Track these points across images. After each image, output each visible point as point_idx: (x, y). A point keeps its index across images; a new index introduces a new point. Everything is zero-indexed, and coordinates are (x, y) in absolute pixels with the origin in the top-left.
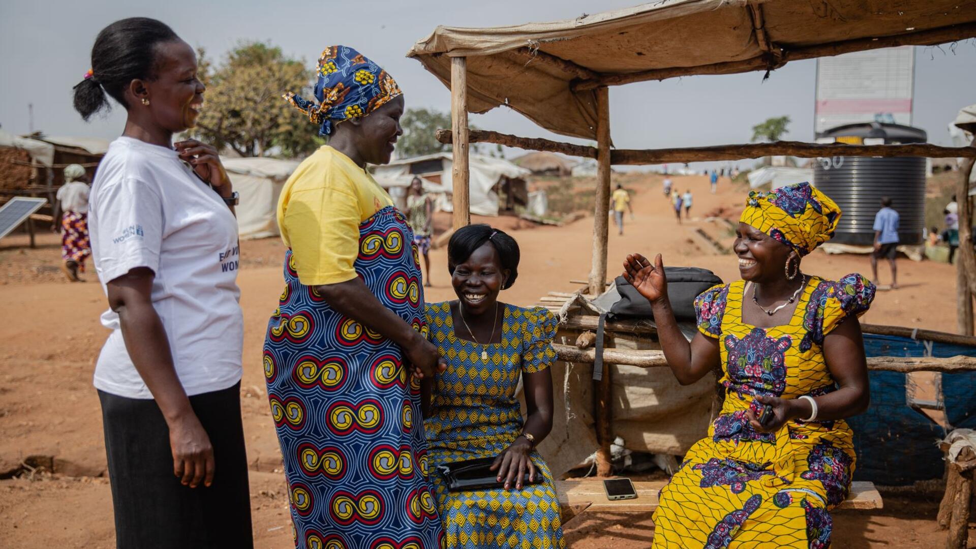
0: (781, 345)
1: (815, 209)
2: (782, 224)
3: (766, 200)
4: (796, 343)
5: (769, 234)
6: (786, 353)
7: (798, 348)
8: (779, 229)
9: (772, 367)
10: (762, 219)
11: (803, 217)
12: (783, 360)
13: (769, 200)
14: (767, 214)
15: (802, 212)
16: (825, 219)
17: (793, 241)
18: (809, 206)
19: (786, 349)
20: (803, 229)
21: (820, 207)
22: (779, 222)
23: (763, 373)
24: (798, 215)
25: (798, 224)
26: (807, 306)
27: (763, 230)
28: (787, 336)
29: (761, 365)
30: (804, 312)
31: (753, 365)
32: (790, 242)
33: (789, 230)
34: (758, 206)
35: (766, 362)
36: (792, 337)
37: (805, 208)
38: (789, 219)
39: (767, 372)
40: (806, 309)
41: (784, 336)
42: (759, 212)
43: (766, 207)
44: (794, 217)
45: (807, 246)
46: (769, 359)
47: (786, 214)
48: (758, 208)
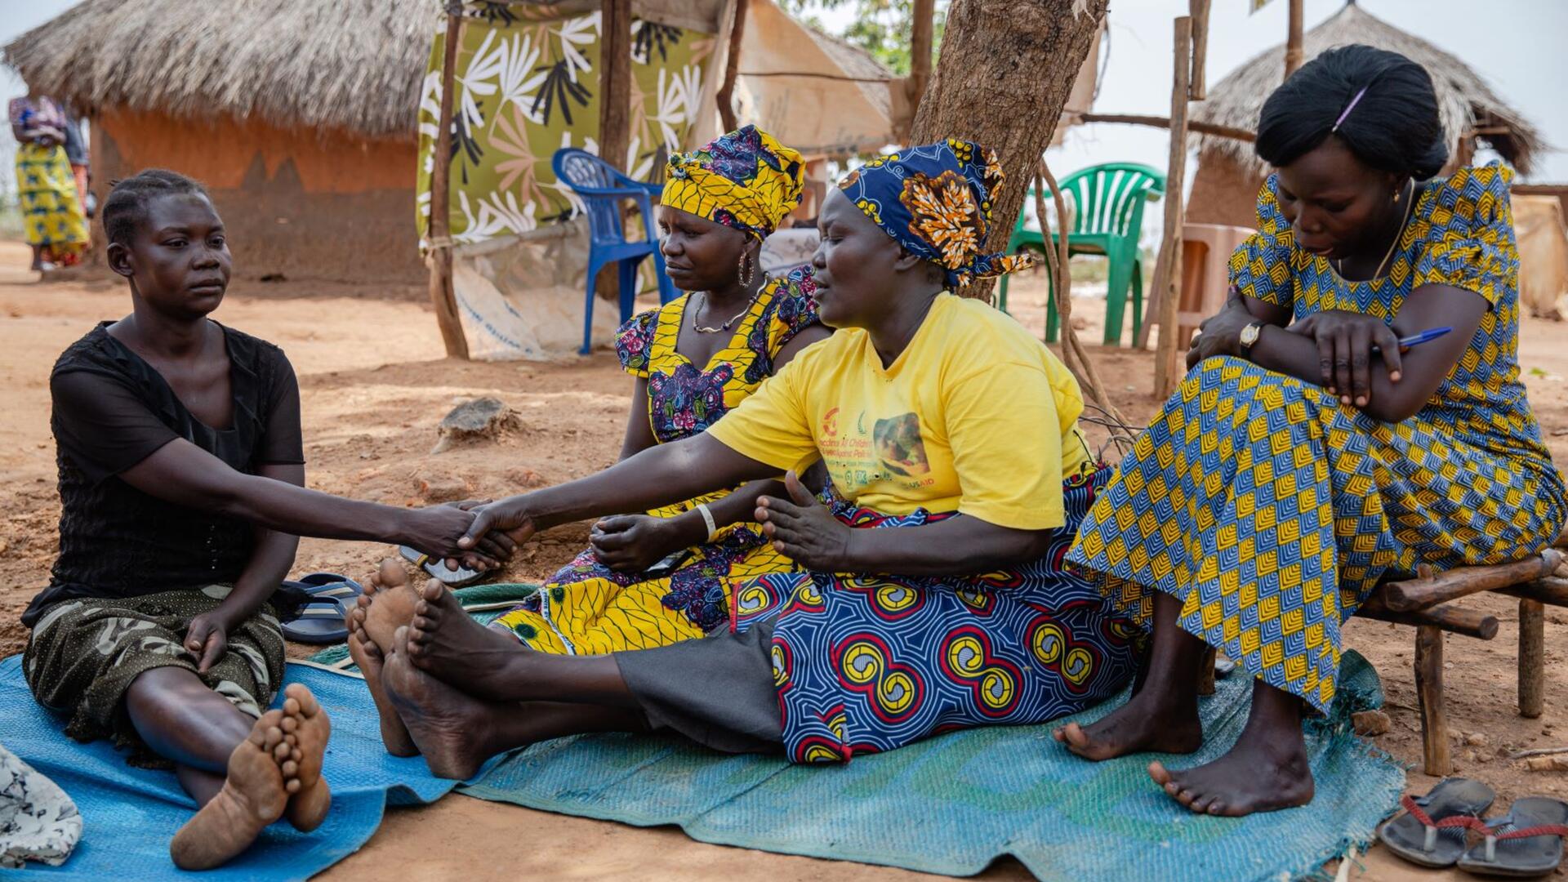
0: (717, 377)
1: (772, 167)
2: (729, 200)
3: (698, 166)
4: (740, 371)
5: (712, 218)
6: (725, 387)
7: (743, 378)
8: (726, 208)
9: (706, 410)
10: (697, 197)
11: (757, 182)
12: (721, 398)
13: (702, 166)
14: (703, 188)
15: (754, 174)
16: (787, 176)
17: (749, 223)
18: (762, 163)
19: (725, 382)
20: (761, 202)
21: (776, 161)
22: (724, 198)
23: (696, 422)
24: (750, 181)
25: (752, 194)
26: (757, 322)
27: (702, 214)
28: (725, 363)
29: (692, 411)
30: (751, 329)
31: (682, 411)
32: (745, 225)
33: (740, 207)
34: (688, 177)
35: (697, 404)
36: (734, 365)
37: (757, 167)
38: (738, 191)
39: (701, 419)
40: (754, 326)
41: (721, 364)
42: (691, 188)
43: (701, 178)
44: (744, 186)
45: (769, 223)
46: (700, 399)
47: (731, 183)
48: (688, 182)
